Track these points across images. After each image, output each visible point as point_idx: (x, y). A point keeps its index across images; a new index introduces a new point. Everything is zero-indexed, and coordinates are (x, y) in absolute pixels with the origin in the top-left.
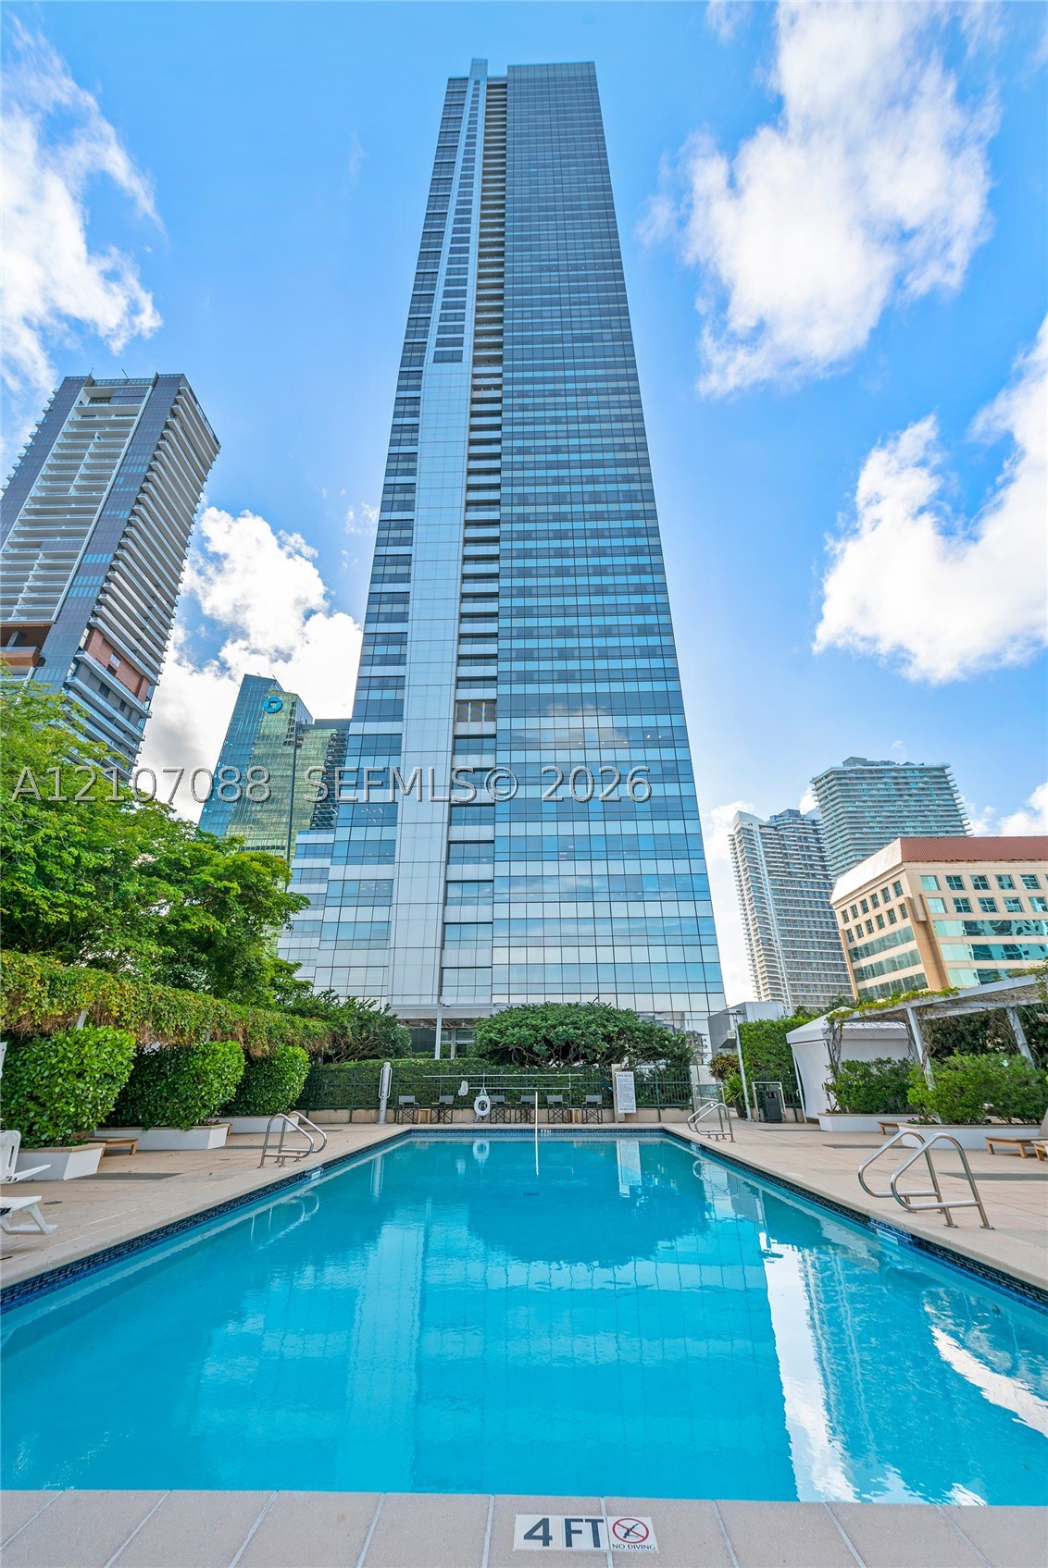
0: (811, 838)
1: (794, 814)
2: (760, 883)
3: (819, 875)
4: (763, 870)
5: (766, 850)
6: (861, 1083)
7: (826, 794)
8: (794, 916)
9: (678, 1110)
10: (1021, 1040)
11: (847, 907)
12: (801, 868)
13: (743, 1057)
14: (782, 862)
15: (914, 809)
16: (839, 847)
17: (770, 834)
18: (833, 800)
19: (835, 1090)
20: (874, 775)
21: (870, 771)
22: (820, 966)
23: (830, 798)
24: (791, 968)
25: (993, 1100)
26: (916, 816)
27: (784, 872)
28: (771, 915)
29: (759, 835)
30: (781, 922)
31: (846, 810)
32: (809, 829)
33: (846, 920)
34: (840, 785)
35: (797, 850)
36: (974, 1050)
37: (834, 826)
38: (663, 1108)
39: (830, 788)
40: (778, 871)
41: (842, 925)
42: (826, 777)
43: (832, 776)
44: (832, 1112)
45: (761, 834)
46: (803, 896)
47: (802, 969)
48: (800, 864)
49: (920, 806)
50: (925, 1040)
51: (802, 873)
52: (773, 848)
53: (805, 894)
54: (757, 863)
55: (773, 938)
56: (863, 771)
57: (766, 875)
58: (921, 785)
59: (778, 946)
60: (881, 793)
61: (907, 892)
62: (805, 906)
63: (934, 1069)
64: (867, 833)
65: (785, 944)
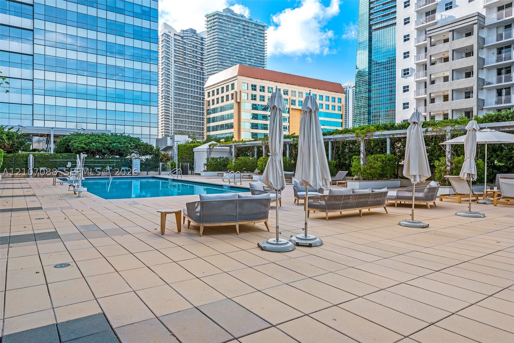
0: (199, 47)
1: (193, 31)
2: (169, 66)
3: (199, 67)
4: (172, 60)
5: (175, 48)
6: (214, 163)
7: (211, 25)
8: (183, 86)
9: (154, 172)
10: (256, 154)
11: (211, 91)
12: (191, 62)
13: (178, 155)
14: (182, 57)
15: (248, 43)
16: (211, 55)
17: (179, 40)
18: (214, 30)
19: (207, 165)
20: (235, 21)
21: (234, 19)
22: (190, 112)
23: (213, 28)
24: (176, 112)
25: (246, 167)
26: (248, 48)
27: (182, 62)
28: (172, 84)
29: (173, 39)
30: (176, 89)
31: (218, 37)
32: (199, 42)
33: (209, 96)
34: (219, 22)
35: (191, 52)
36: (245, 155)
37: (211, 44)
38: (149, 171)
39: (214, 23)
40: (179, 62)
41: (206, 98)
42: (213, 16)
43: (216, 16)
44: (205, 171)
45: (175, 39)
46: (189, 77)
47: (182, 113)
48: (191, 60)
49: (250, 43)
50: (235, 153)
51: (191, 65)
52: (179, 48)
53: (190, 76)
54: (169, 55)
55: (170, 96)
56: (231, 18)
57: (173, 63)
58: (253, 32)
59: (172, 101)
60: (236, 32)
61: (236, 88)
62: (189, 82)
63: (235, 160)
64: (225, 51)
65: (176, 99)
